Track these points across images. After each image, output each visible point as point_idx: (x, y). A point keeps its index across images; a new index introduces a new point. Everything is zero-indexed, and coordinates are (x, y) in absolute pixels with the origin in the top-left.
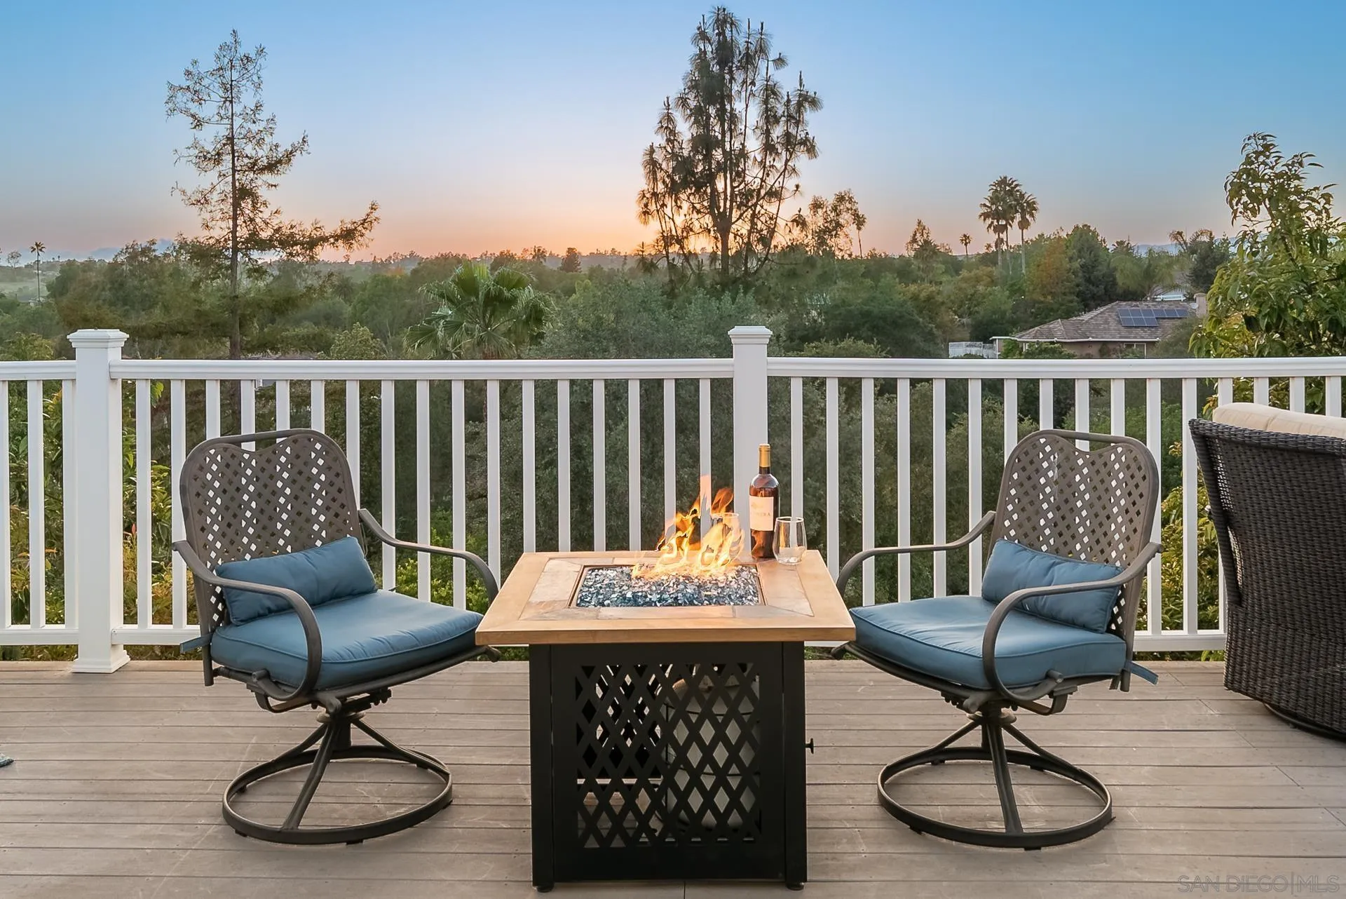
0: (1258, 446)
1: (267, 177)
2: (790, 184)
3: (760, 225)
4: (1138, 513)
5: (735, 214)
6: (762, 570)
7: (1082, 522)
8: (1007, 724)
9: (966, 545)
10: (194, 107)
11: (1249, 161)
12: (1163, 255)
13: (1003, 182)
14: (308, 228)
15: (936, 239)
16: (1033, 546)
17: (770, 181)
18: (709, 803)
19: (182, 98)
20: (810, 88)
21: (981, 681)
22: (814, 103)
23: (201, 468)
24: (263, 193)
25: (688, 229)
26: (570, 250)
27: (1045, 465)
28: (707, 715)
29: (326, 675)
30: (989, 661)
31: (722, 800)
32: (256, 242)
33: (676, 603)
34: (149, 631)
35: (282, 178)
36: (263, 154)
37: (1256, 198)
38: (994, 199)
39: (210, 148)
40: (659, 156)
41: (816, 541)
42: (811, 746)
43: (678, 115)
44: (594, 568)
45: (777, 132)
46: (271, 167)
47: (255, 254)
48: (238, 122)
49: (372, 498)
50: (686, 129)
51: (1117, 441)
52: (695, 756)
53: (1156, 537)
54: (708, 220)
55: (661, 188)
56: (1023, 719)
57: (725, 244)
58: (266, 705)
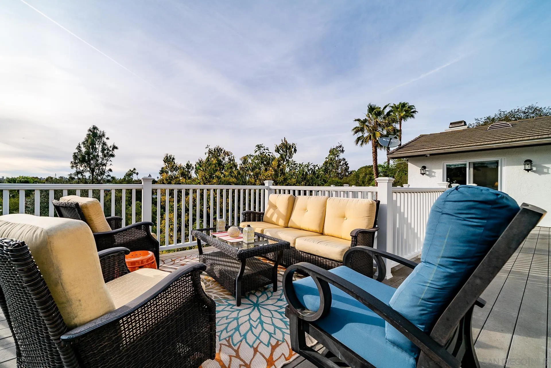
2: (108, 163)
3: (101, 171)
5: (95, 168)
17: (104, 162)
20: (116, 145)
25: (83, 171)
40: (77, 154)
50: (84, 149)
54: (89, 169)
55: (77, 161)
57: (93, 174)
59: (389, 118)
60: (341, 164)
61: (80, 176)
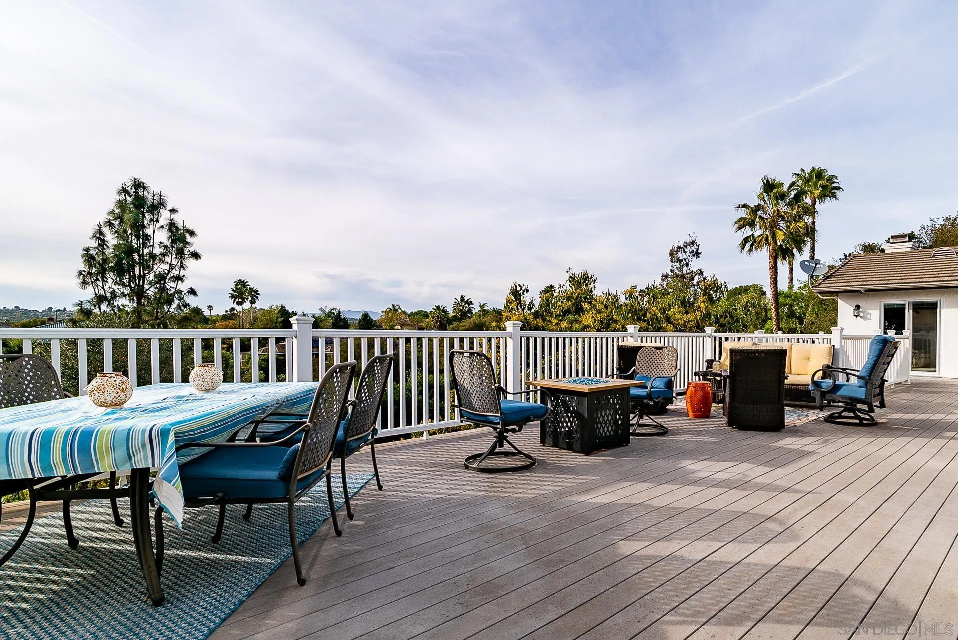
17: (171, 271)
25: (113, 293)
40: (93, 252)
43: (106, 230)
50: (112, 240)
55: (94, 270)
59: (799, 206)
60: (695, 282)
61: (105, 307)
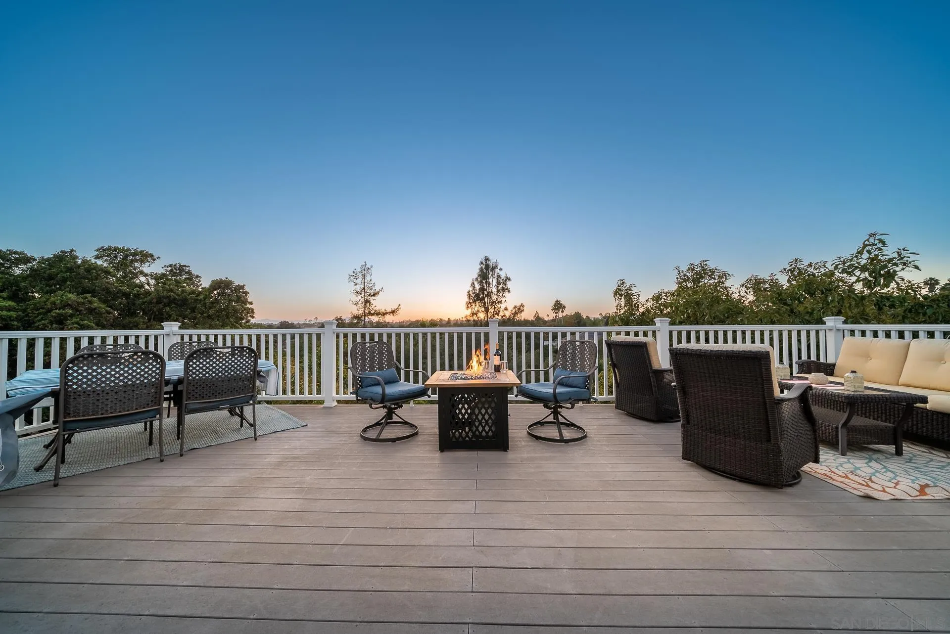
0: (622, 345)
1: (373, 297)
2: (504, 299)
3: (496, 310)
4: (592, 359)
5: (490, 307)
6: (497, 373)
7: (578, 362)
8: (559, 413)
9: (548, 370)
10: (355, 281)
11: (619, 286)
12: (598, 319)
13: (557, 301)
14: (383, 310)
15: (540, 316)
16: (566, 369)
17: (499, 299)
18: (484, 430)
19: (352, 278)
20: (508, 276)
21: (552, 399)
22: (509, 279)
23: (356, 349)
24: (372, 302)
25: (478, 311)
26: (449, 319)
27: (568, 349)
28: (483, 407)
29: (386, 398)
30: (555, 394)
31: (487, 428)
32: (370, 314)
33: (475, 379)
34: (342, 396)
35: (377, 298)
36: (372, 292)
37: (621, 295)
38: (555, 305)
39: (359, 290)
40: (471, 293)
41: (511, 368)
42: (510, 415)
43: (476, 283)
44: (454, 374)
45: (500, 287)
46: (374, 295)
47: (370, 317)
48: (366, 284)
49: (399, 360)
50: (477, 286)
51: (587, 342)
52: (480, 417)
53: (597, 365)
54: (483, 309)
55: (471, 301)
56: (563, 412)
57: (487, 315)
58: (371, 407)
61: (475, 316)
